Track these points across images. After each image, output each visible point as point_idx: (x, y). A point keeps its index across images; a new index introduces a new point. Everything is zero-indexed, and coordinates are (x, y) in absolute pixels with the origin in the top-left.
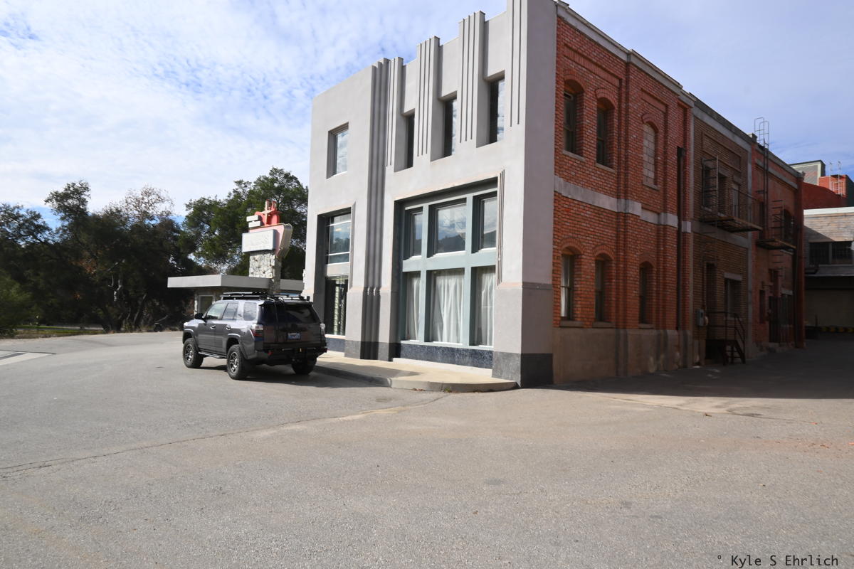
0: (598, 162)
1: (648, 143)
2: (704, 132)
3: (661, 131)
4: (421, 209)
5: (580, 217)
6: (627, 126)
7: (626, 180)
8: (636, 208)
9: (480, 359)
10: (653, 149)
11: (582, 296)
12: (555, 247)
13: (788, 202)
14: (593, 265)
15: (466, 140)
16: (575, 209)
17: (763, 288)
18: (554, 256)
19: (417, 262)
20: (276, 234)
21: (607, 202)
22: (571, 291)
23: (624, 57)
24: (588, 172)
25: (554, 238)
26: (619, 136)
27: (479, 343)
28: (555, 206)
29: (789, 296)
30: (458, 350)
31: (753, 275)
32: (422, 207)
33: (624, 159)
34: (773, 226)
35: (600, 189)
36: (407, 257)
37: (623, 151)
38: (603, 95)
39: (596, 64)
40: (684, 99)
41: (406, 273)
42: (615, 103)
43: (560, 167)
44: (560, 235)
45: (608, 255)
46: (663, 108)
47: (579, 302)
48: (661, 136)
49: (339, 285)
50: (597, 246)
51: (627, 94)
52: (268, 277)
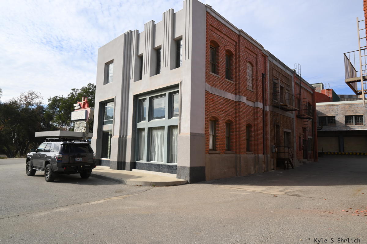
0: (227, 78)
1: (249, 71)
2: (273, 67)
3: (255, 66)
4: (145, 99)
5: (218, 102)
6: (239, 63)
7: (239, 87)
8: (244, 99)
9: (171, 169)
10: (251, 73)
11: (220, 139)
12: (206, 116)
13: (309, 99)
14: (225, 125)
15: (165, 67)
16: (215, 99)
17: (300, 135)
18: (205, 120)
19: (144, 124)
20: (87, 112)
21: (231, 96)
22: (214, 137)
23: (237, 32)
24: (222, 83)
25: (205, 112)
26: (236, 67)
27: (171, 162)
28: (206, 97)
29: (311, 139)
30: (162, 165)
31: (296, 130)
32: (146, 98)
33: (238, 78)
34: (303, 109)
35: (227, 90)
36: (139, 121)
37: (238, 74)
38: (228, 48)
39: (225, 35)
40: (265, 53)
41: (139, 129)
42: (234, 52)
43: (208, 80)
44: (208, 110)
45: (231, 120)
46: (255, 56)
47: (218, 142)
48: (255, 68)
50: (226, 116)
51: (239, 48)
52: (83, 132)
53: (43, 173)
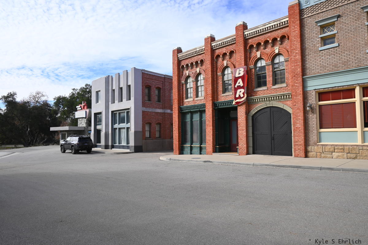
0: (158, 102)
7: (165, 105)
8: (168, 111)
9: (128, 147)
11: (152, 133)
15: (124, 99)
16: (149, 114)
20: (86, 112)
21: (160, 111)
22: (150, 131)
24: (153, 104)
26: (163, 95)
28: (142, 114)
30: (124, 146)
32: (117, 113)
33: (164, 100)
35: (157, 108)
36: (114, 125)
38: (157, 86)
39: (155, 80)
41: (114, 128)
42: (161, 87)
43: (144, 105)
44: (144, 120)
45: (160, 123)
50: (156, 121)
51: (165, 84)
52: (84, 126)
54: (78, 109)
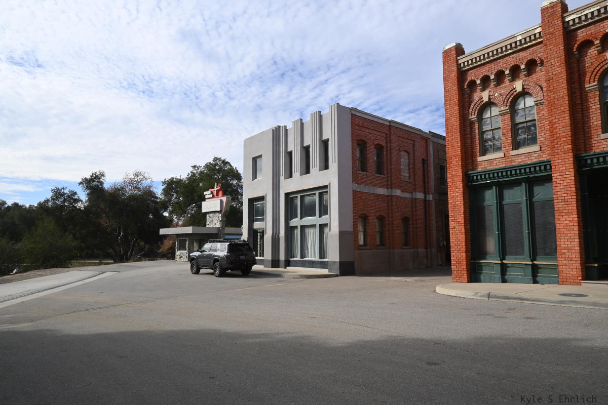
0: (377, 173)
1: (404, 160)
2: (439, 148)
3: (411, 153)
5: (367, 199)
6: (391, 155)
7: (391, 180)
8: (398, 192)
9: (323, 265)
10: (407, 162)
11: (371, 235)
12: (354, 214)
14: (376, 220)
15: (315, 167)
16: (364, 196)
18: (354, 218)
19: (296, 221)
20: (221, 202)
21: (382, 191)
22: (365, 233)
23: (388, 124)
24: (371, 179)
25: (353, 210)
26: (387, 160)
27: (324, 258)
28: (353, 197)
30: (315, 261)
32: (297, 197)
33: (390, 170)
36: (292, 219)
37: (389, 167)
38: (377, 143)
39: (373, 130)
40: (425, 135)
41: (291, 227)
42: (384, 145)
43: (355, 179)
44: (356, 209)
45: (383, 215)
46: (412, 142)
47: (369, 238)
48: (411, 156)
49: (260, 232)
50: (377, 212)
51: (390, 140)
52: (218, 226)
53: (212, 271)
54: (206, 197)
